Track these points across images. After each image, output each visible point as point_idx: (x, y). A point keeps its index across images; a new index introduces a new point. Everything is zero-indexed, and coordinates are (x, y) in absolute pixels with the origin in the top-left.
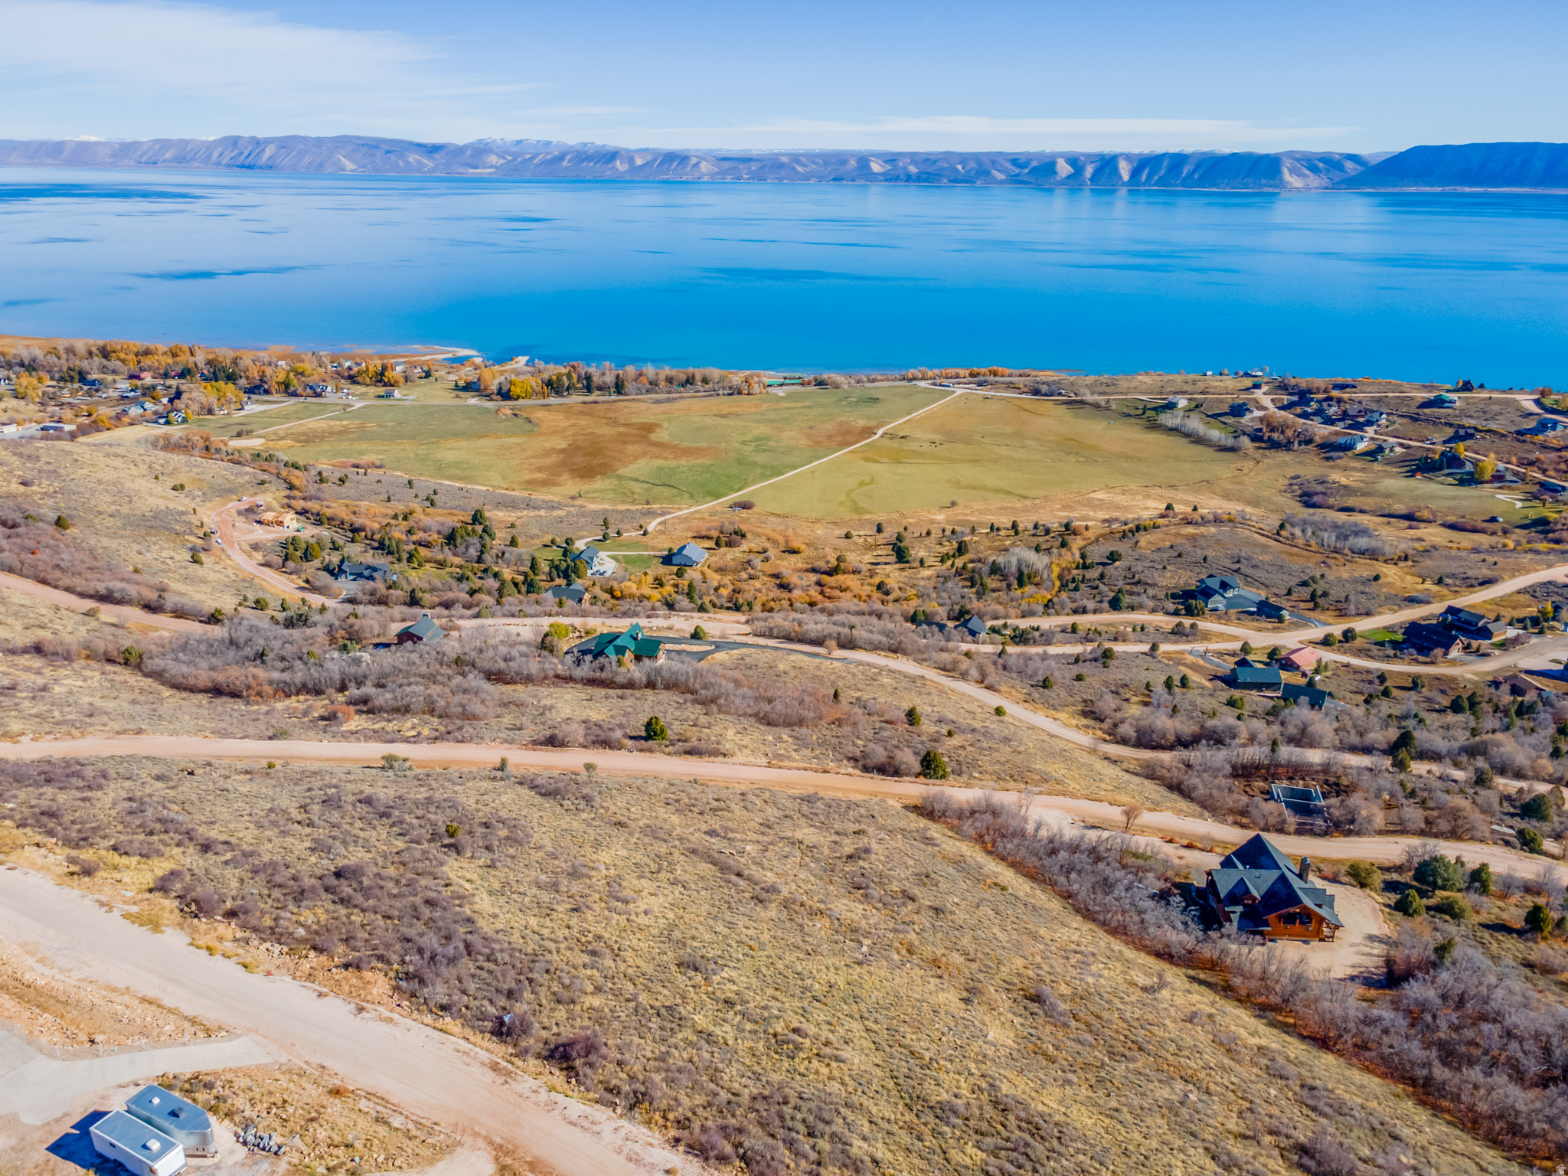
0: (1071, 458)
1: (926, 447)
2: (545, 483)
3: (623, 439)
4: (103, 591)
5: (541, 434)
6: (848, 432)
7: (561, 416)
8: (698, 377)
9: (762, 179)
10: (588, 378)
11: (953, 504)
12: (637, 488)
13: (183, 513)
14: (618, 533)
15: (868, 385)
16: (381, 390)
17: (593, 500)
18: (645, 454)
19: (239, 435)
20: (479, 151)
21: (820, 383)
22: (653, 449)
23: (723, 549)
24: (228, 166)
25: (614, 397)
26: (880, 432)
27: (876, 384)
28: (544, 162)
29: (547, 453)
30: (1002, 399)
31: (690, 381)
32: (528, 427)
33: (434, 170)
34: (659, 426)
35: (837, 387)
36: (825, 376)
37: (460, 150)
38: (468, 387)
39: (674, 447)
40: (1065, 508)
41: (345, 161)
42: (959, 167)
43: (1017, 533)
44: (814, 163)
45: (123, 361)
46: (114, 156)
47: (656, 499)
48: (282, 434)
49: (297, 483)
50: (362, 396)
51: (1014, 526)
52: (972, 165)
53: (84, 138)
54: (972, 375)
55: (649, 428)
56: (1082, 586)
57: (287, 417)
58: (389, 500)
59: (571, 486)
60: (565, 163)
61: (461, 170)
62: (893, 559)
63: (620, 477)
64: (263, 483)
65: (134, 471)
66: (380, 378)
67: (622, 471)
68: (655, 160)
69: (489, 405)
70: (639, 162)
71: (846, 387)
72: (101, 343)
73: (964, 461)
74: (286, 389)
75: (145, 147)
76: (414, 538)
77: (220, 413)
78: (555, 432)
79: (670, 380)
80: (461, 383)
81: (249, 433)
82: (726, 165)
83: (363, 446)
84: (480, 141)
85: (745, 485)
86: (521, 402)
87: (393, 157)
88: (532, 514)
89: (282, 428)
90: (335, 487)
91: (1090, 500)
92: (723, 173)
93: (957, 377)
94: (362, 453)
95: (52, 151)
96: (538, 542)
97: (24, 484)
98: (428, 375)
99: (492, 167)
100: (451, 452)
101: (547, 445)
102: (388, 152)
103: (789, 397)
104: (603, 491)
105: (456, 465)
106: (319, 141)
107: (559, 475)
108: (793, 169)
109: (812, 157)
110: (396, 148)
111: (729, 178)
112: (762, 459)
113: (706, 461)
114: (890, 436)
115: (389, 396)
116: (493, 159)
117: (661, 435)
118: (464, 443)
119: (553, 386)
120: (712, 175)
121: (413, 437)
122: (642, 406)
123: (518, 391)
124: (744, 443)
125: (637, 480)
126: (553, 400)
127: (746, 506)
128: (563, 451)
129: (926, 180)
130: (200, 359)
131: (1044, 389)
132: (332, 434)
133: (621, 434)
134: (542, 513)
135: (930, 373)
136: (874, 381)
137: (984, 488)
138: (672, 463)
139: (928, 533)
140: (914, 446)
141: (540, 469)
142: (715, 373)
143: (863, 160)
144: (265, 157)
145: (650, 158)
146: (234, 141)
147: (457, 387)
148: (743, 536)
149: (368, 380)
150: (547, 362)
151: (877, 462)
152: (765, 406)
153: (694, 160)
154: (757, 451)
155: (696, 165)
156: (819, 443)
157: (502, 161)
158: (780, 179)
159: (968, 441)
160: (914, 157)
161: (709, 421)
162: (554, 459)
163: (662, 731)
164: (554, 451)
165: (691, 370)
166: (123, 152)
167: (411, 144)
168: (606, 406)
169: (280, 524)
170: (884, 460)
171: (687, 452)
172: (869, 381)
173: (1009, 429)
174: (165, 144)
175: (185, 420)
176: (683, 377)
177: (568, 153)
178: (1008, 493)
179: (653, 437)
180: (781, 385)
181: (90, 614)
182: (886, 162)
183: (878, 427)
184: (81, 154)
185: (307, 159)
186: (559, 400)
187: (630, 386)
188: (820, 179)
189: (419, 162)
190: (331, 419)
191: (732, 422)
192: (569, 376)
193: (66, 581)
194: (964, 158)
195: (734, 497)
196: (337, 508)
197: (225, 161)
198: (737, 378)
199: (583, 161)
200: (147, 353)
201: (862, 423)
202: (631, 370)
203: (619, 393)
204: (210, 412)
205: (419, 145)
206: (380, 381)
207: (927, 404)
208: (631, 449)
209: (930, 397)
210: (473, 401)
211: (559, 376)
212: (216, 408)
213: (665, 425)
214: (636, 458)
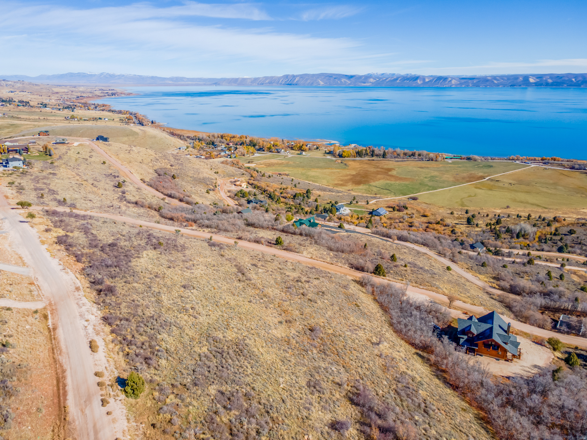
0: (579, 195)
1: (506, 185)
2: (341, 185)
3: (378, 173)
4: (169, 194)
5: (348, 169)
6: (473, 177)
7: (358, 164)
8: (417, 153)
9: (478, 86)
10: (373, 151)
11: (508, 207)
12: (375, 189)
13: (212, 179)
14: (357, 202)
15: (490, 161)
16: (299, 152)
17: (356, 192)
18: (384, 178)
19: (249, 162)
20: (367, 77)
21: (469, 159)
22: (387, 177)
23: (396, 212)
24: (284, 84)
25: (382, 159)
26: (487, 178)
27: (495, 161)
28: (391, 81)
29: (347, 175)
30: (554, 169)
31: (413, 155)
32: (344, 166)
33: (350, 84)
34: (394, 169)
35: (475, 160)
36: (471, 156)
37: (360, 77)
38: (330, 153)
39: (397, 177)
40: (563, 213)
41: (320, 82)
42: (573, 80)
43: (528, 219)
44: (503, 79)
45: (226, 140)
46: (252, 82)
47: (380, 193)
48: (262, 163)
49: (254, 175)
50: (292, 154)
51: (529, 216)
52: (580, 78)
53: (245, 77)
54: (542, 160)
55: (390, 170)
56: (549, 242)
57: (266, 158)
58: (282, 184)
59: (350, 186)
60: (398, 81)
61: (359, 84)
62: (466, 223)
63: (370, 185)
64: (243, 174)
65: (206, 166)
66: (301, 149)
67: (373, 183)
68: (433, 79)
69: (334, 159)
70: (427, 80)
71: (480, 161)
72: (222, 134)
73: (522, 192)
74: (269, 150)
75: (261, 79)
76: (282, 195)
77: (247, 156)
78: (353, 169)
79: (405, 154)
80: (328, 152)
81: (252, 162)
82: (463, 81)
83: (285, 169)
84: (369, 74)
85: (419, 192)
86: (346, 158)
87: (336, 80)
88: (329, 193)
89: (262, 162)
90: (267, 179)
91: (579, 212)
92: (461, 84)
93: (535, 160)
94: (284, 171)
95: (235, 81)
96: (326, 202)
97: (171, 166)
98: (317, 148)
99: (371, 83)
100: (312, 173)
101: (348, 173)
102: (335, 78)
103: (453, 163)
104: (362, 189)
105: (313, 177)
106: (313, 75)
107: (348, 183)
108: (493, 82)
109: (502, 77)
110: (338, 77)
111: (463, 86)
112: (430, 184)
113: (407, 183)
114: (491, 180)
115: (301, 154)
116: (372, 80)
117: (394, 173)
118: (319, 170)
119: (359, 154)
120: (456, 85)
121: (303, 167)
122: (391, 162)
123: (345, 154)
124: (426, 178)
125: (376, 187)
126: (358, 159)
127: (414, 199)
128: (353, 175)
129: (556, 85)
130: (248, 140)
131: (577, 166)
132: (277, 164)
133: (378, 171)
134: (334, 193)
135: (521, 158)
136: (494, 159)
137: (527, 203)
138: (392, 182)
139: (487, 215)
140: (501, 184)
141: (342, 180)
142: (425, 152)
143: (526, 78)
144: (295, 81)
145: (432, 79)
146: (287, 76)
147: (326, 153)
148: (407, 208)
149: (297, 149)
150: (360, 145)
151: (481, 189)
152: (441, 165)
153: (450, 79)
154: (429, 181)
155: (451, 81)
156: (458, 180)
157: (375, 81)
158: (486, 86)
159: (528, 185)
160: (551, 76)
161: (415, 169)
162: (349, 177)
163: (281, 242)
164: (350, 175)
165: (415, 151)
166: (255, 81)
167: (343, 75)
168: (377, 162)
169: (241, 186)
170: (484, 188)
171: (401, 179)
172: (491, 159)
173: (551, 182)
174: (266, 78)
175: (235, 157)
176: (411, 153)
177: (399, 77)
178: (538, 206)
179: (390, 173)
180: (451, 159)
181: (163, 199)
182: (537, 78)
183: (487, 176)
184: (243, 82)
185: (309, 81)
186: (360, 159)
187: (388, 156)
188: (504, 85)
189: (345, 81)
190: (279, 160)
191: (423, 170)
192: (366, 150)
193: (162, 190)
194: (576, 76)
195: (412, 195)
196: (263, 185)
197: (283, 83)
198: (432, 155)
199: (405, 80)
200: (234, 137)
201: (481, 174)
202: (391, 150)
203: (383, 157)
204: (244, 155)
205: (346, 76)
206: (300, 149)
207: (515, 169)
208: (379, 176)
209: (518, 167)
210: (329, 157)
211: (362, 151)
212: (245, 154)
213: (397, 169)
214: (380, 180)
